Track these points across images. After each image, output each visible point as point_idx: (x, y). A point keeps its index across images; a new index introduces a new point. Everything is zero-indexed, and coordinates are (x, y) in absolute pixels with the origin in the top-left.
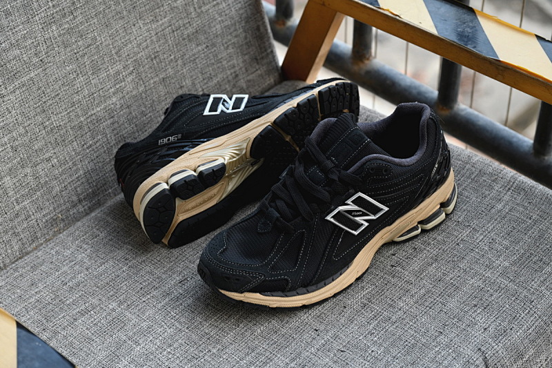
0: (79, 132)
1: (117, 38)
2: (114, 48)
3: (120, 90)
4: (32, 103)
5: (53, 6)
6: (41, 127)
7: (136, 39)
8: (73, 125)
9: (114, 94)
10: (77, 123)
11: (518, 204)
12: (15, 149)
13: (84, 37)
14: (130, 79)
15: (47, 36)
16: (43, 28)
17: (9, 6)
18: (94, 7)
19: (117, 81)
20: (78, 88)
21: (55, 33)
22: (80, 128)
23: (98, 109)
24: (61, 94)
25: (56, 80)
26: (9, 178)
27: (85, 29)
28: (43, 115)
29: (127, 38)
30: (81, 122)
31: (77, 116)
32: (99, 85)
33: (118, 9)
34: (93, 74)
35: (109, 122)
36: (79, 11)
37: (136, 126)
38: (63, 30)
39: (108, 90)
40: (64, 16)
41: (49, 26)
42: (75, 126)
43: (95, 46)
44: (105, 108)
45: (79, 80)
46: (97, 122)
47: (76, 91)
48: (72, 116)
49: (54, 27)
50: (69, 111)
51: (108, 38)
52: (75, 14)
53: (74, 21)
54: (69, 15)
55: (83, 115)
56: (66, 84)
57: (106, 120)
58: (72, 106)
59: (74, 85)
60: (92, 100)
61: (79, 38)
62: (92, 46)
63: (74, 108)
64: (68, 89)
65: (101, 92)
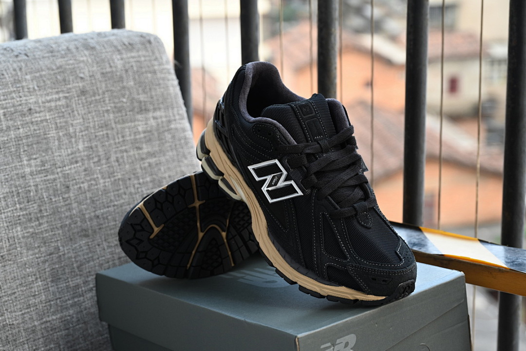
0: (31, 336)
1: (80, 253)
2: (77, 262)
3: (78, 304)
5: (21, 209)
7: (98, 258)
8: (26, 327)
9: (72, 306)
10: (30, 326)
13: (47, 244)
14: (89, 295)
15: (11, 235)
16: (8, 227)
18: (60, 219)
19: (75, 295)
20: (35, 291)
21: (19, 233)
22: (34, 331)
23: (54, 317)
24: (18, 293)
25: (14, 279)
27: (49, 237)
29: (90, 255)
30: (35, 326)
31: (32, 319)
32: (57, 294)
33: (84, 226)
35: (64, 332)
36: (45, 219)
37: (92, 343)
38: (27, 233)
39: (66, 301)
40: (30, 220)
41: (14, 226)
42: (28, 328)
43: (57, 255)
44: (61, 318)
45: (37, 284)
46: (52, 330)
47: (33, 294)
48: (27, 319)
49: (19, 229)
50: (23, 312)
51: (71, 251)
52: (41, 221)
53: (39, 228)
54: (35, 221)
55: (37, 320)
56: (24, 285)
57: (61, 330)
58: (27, 308)
59: (32, 288)
60: (49, 308)
61: (42, 245)
62: (54, 255)
63: (29, 310)
64: (25, 290)
65: (58, 301)
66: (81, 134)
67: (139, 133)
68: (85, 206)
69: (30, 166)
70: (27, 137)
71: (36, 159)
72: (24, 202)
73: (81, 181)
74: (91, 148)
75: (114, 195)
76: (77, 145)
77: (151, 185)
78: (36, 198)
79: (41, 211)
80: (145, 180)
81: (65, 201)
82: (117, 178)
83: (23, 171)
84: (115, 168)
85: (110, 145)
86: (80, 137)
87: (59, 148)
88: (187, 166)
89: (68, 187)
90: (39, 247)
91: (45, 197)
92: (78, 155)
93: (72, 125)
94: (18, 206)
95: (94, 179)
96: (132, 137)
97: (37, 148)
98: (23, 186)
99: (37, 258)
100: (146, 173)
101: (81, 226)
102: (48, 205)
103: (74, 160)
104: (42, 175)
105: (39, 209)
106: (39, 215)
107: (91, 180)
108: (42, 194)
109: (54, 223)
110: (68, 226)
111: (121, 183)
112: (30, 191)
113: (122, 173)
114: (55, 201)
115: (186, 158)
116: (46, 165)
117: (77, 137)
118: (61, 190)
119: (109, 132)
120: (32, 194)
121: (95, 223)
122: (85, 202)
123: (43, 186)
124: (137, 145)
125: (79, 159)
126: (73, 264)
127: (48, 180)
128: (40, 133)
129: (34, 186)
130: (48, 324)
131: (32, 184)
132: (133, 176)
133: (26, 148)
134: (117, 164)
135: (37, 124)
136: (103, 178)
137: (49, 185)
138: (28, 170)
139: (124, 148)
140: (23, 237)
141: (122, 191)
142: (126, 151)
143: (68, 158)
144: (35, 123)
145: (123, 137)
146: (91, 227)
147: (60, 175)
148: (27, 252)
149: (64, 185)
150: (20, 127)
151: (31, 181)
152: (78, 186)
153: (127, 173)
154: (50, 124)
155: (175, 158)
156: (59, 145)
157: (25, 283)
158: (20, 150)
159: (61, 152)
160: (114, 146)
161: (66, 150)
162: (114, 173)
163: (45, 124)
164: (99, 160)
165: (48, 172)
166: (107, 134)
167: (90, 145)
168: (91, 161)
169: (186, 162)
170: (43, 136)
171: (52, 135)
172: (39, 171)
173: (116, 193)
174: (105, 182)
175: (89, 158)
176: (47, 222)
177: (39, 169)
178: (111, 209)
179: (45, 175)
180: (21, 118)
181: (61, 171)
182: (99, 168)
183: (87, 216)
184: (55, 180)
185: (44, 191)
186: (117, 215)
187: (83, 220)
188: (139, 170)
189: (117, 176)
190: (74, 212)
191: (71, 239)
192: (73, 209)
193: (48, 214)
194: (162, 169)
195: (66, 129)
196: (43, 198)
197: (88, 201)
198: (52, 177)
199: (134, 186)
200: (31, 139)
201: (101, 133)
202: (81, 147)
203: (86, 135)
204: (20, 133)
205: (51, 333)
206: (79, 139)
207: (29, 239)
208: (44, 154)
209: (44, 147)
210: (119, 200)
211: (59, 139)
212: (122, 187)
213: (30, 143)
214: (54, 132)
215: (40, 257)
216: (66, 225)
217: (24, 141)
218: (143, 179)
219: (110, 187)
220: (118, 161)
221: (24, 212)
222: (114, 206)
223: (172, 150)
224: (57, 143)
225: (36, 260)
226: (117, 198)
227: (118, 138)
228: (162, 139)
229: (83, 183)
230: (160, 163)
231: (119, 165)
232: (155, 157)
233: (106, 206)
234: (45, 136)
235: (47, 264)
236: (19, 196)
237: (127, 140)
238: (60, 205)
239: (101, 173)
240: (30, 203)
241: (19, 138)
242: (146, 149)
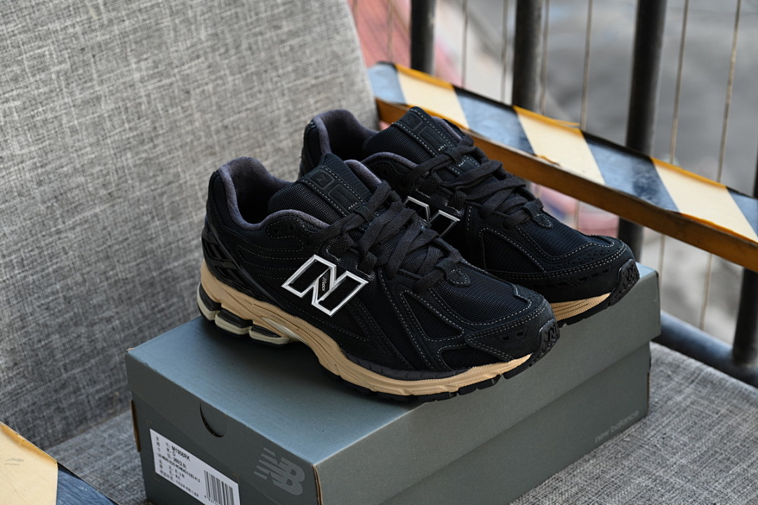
0: (149, 290)
4: (94, 245)
5: (130, 129)
6: (103, 277)
8: (142, 280)
10: (147, 278)
11: (702, 398)
12: (68, 300)
13: (164, 171)
15: (119, 165)
16: (115, 154)
17: (76, 122)
18: (180, 136)
20: (152, 234)
21: (130, 161)
22: (152, 284)
23: (176, 264)
24: (130, 239)
25: (126, 221)
26: (57, 336)
27: (167, 162)
28: (107, 263)
30: (153, 278)
31: (149, 269)
33: (210, 142)
34: (172, 219)
36: (161, 139)
38: (139, 159)
39: (190, 241)
40: (142, 142)
41: (123, 153)
42: (145, 282)
43: (177, 184)
44: (184, 264)
45: (154, 224)
46: (173, 280)
47: (149, 237)
48: (143, 270)
49: (129, 155)
50: (138, 261)
51: (194, 177)
52: (156, 142)
53: (154, 151)
54: (148, 143)
55: (155, 270)
56: (138, 227)
57: (184, 279)
58: (143, 257)
59: (147, 230)
60: (169, 252)
61: (158, 173)
62: (173, 185)
63: (145, 258)
64: (140, 234)
65: (180, 243)
66: (203, 18)
67: (277, 6)
68: (210, 115)
69: (139, 70)
70: (135, 31)
71: (146, 59)
72: (133, 119)
73: (204, 81)
74: (216, 35)
75: (247, 96)
76: (198, 34)
77: (293, 76)
78: (149, 112)
79: (155, 128)
80: (286, 70)
81: (185, 111)
82: (249, 72)
83: (130, 78)
84: (247, 59)
85: (240, 28)
86: (202, 22)
87: (176, 41)
88: (340, 43)
89: (188, 92)
90: (154, 176)
91: (159, 108)
92: (199, 46)
93: (191, 7)
94: (127, 126)
95: (221, 78)
96: (269, 13)
97: (147, 44)
98: (131, 98)
99: (153, 190)
100: (287, 60)
101: (206, 142)
102: (163, 119)
103: (194, 55)
104: (155, 80)
105: (152, 126)
106: (153, 134)
107: (216, 80)
108: (156, 107)
109: (171, 143)
110: (189, 144)
111: (255, 78)
112: (140, 104)
113: (257, 64)
114: (173, 113)
115: (338, 33)
116: (160, 66)
117: (198, 23)
118: (179, 98)
119: (239, 10)
120: (143, 107)
121: (223, 136)
122: (210, 110)
123: (156, 95)
124: (275, 23)
125: (201, 52)
126: (196, 193)
127: (163, 86)
128: (150, 23)
129: (146, 96)
130: (169, 273)
131: (143, 94)
132: (270, 67)
133: (134, 47)
134: (249, 53)
135: (146, 11)
136: (232, 74)
137: (163, 93)
138: (137, 76)
139: (258, 30)
140: (135, 166)
141: (256, 89)
142: (261, 33)
143: (187, 52)
144: (144, 10)
145: (257, 14)
146: (219, 142)
147: (178, 77)
148: (141, 185)
149: (183, 90)
150: (125, 18)
151: (142, 90)
152: (201, 89)
153: (262, 64)
154: (162, 9)
155: (325, 34)
156: (176, 36)
157: (139, 224)
158: (126, 50)
159: (178, 46)
160: (245, 29)
161: (184, 43)
162: (245, 65)
163: (157, 9)
164: (227, 51)
165: (162, 75)
166: (236, 13)
167: (214, 31)
168: (217, 53)
169: (338, 38)
170: (154, 28)
171: (166, 24)
172: (151, 75)
173: (249, 92)
174: (234, 80)
175: (214, 49)
176: (164, 142)
177: (151, 72)
178: (243, 115)
179: (159, 79)
180: (125, 6)
181: (179, 72)
182: (227, 61)
183: (213, 128)
184: (171, 84)
185: (157, 101)
186: (251, 122)
187: (209, 135)
188: (278, 58)
189: (250, 69)
190: (197, 124)
191: (194, 161)
192: (195, 121)
193: (164, 131)
194: (308, 51)
195: (184, 14)
196: (158, 110)
197: (214, 108)
198: (167, 81)
199: (271, 80)
200: (139, 34)
201: (229, 13)
202: (203, 35)
203: (209, 18)
204: (125, 27)
205: (172, 283)
206: (201, 24)
207: (142, 167)
208: (156, 52)
209: (157, 41)
210: (253, 102)
211: (175, 30)
212: (256, 83)
213: (138, 39)
214: (169, 19)
215: (156, 189)
216: (187, 143)
217: (131, 37)
218: (283, 68)
219: (242, 85)
220: (250, 48)
221: (135, 133)
222: (247, 110)
223: (320, 23)
224: (172, 34)
225: (151, 193)
226: (251, 100)
227: (251, 17)
228: (307, 10)
229: (207, 84)
230: (305, 44)
231: (253, 54)
232: (298, 36)
233: (236, 111)
234: (158, 27)
235: (165, 197)
236: (127, 112)
237: (262, 19)
238: (177, 117)
239: (229, 67)
240: (141, 120)
241: (124, 34)
242: (287, 27)
